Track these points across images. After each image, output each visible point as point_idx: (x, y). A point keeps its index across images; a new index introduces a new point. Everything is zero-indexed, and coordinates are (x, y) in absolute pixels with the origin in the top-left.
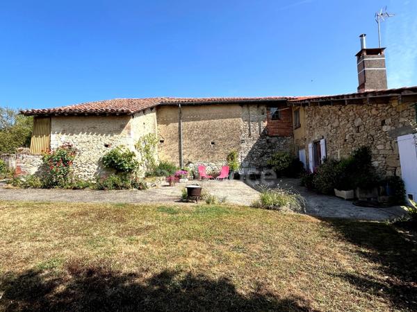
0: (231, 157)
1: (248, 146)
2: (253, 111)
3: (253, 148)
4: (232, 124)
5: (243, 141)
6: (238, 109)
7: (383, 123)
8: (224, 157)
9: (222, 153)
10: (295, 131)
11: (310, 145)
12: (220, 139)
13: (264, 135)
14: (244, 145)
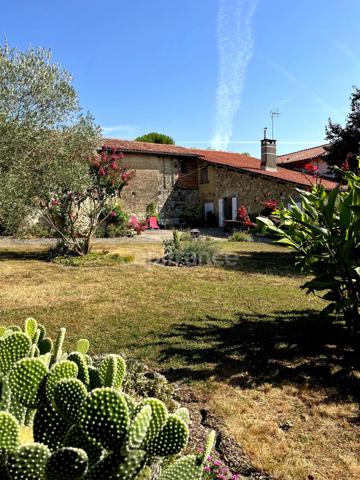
0: (150, 208)
1: (164, 198)
2: (168, 164)
3: (168, 200)
4: (151, 175)
5: (159, 193)
6: (155, 161)
7: (281, 194)
8: (144, 208)
9: (142, 204)
10: (200, 186)
11: (221, 201)
12: (141, 190)
13: (176, 187)
14: (160, 197)
